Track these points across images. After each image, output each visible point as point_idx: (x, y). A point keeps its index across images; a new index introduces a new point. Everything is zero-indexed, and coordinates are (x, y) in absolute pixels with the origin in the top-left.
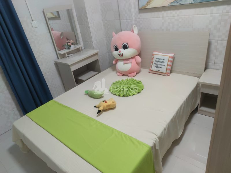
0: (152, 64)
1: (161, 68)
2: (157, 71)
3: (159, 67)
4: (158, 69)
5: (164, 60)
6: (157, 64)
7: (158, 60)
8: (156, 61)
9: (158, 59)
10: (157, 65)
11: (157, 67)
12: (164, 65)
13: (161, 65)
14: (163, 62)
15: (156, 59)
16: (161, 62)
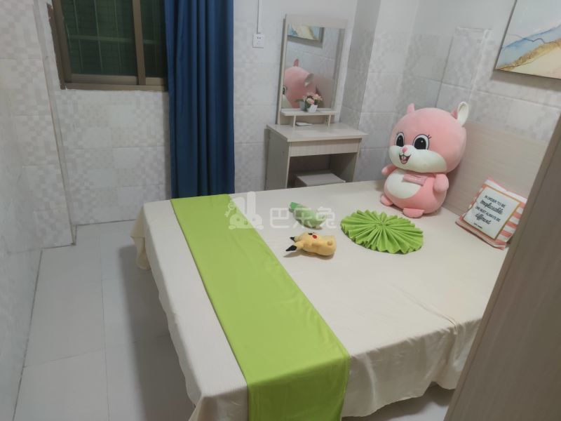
0: (471, 206)
1: (488, 222)
2: (475, 226)
3: (484, 220)
4: (480, 223)
5: (503, 206)
6: (481, 210)
7: (488, 202)
8: (483, 202)
9: (490, 199)
10: (481, 213)
11: (479, 217)
12: (498, 220)
13: (491, 216)
14: (499, 211)
15: (486, 197)
16: (494, 209)
